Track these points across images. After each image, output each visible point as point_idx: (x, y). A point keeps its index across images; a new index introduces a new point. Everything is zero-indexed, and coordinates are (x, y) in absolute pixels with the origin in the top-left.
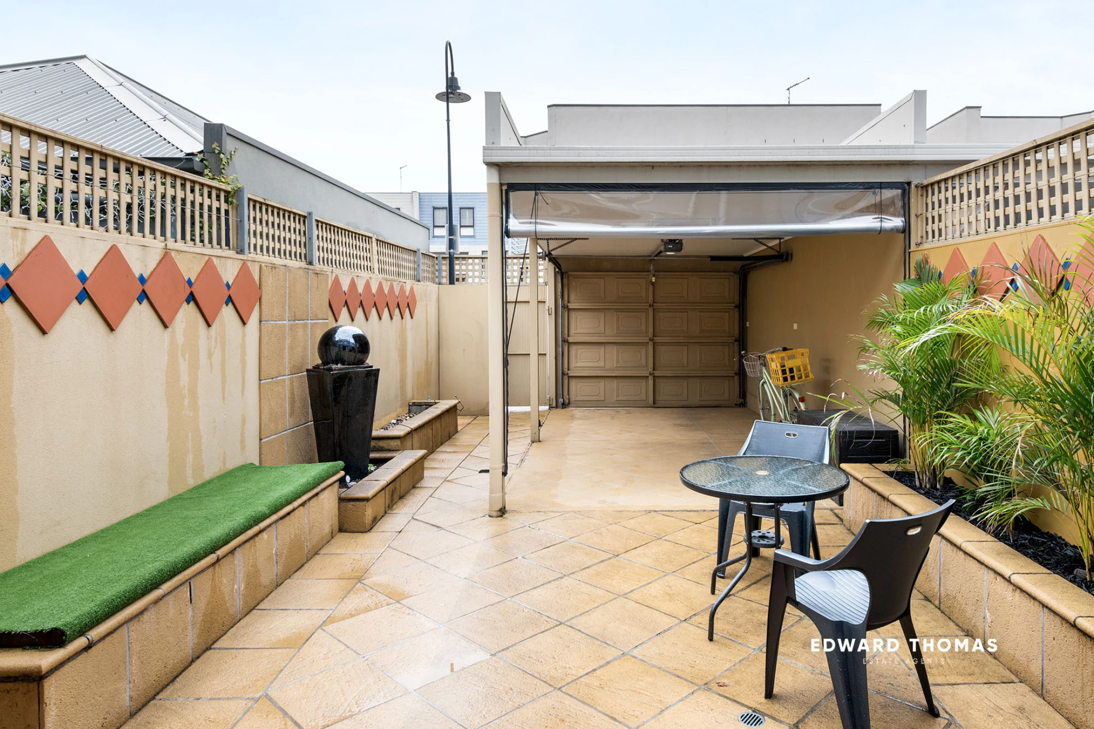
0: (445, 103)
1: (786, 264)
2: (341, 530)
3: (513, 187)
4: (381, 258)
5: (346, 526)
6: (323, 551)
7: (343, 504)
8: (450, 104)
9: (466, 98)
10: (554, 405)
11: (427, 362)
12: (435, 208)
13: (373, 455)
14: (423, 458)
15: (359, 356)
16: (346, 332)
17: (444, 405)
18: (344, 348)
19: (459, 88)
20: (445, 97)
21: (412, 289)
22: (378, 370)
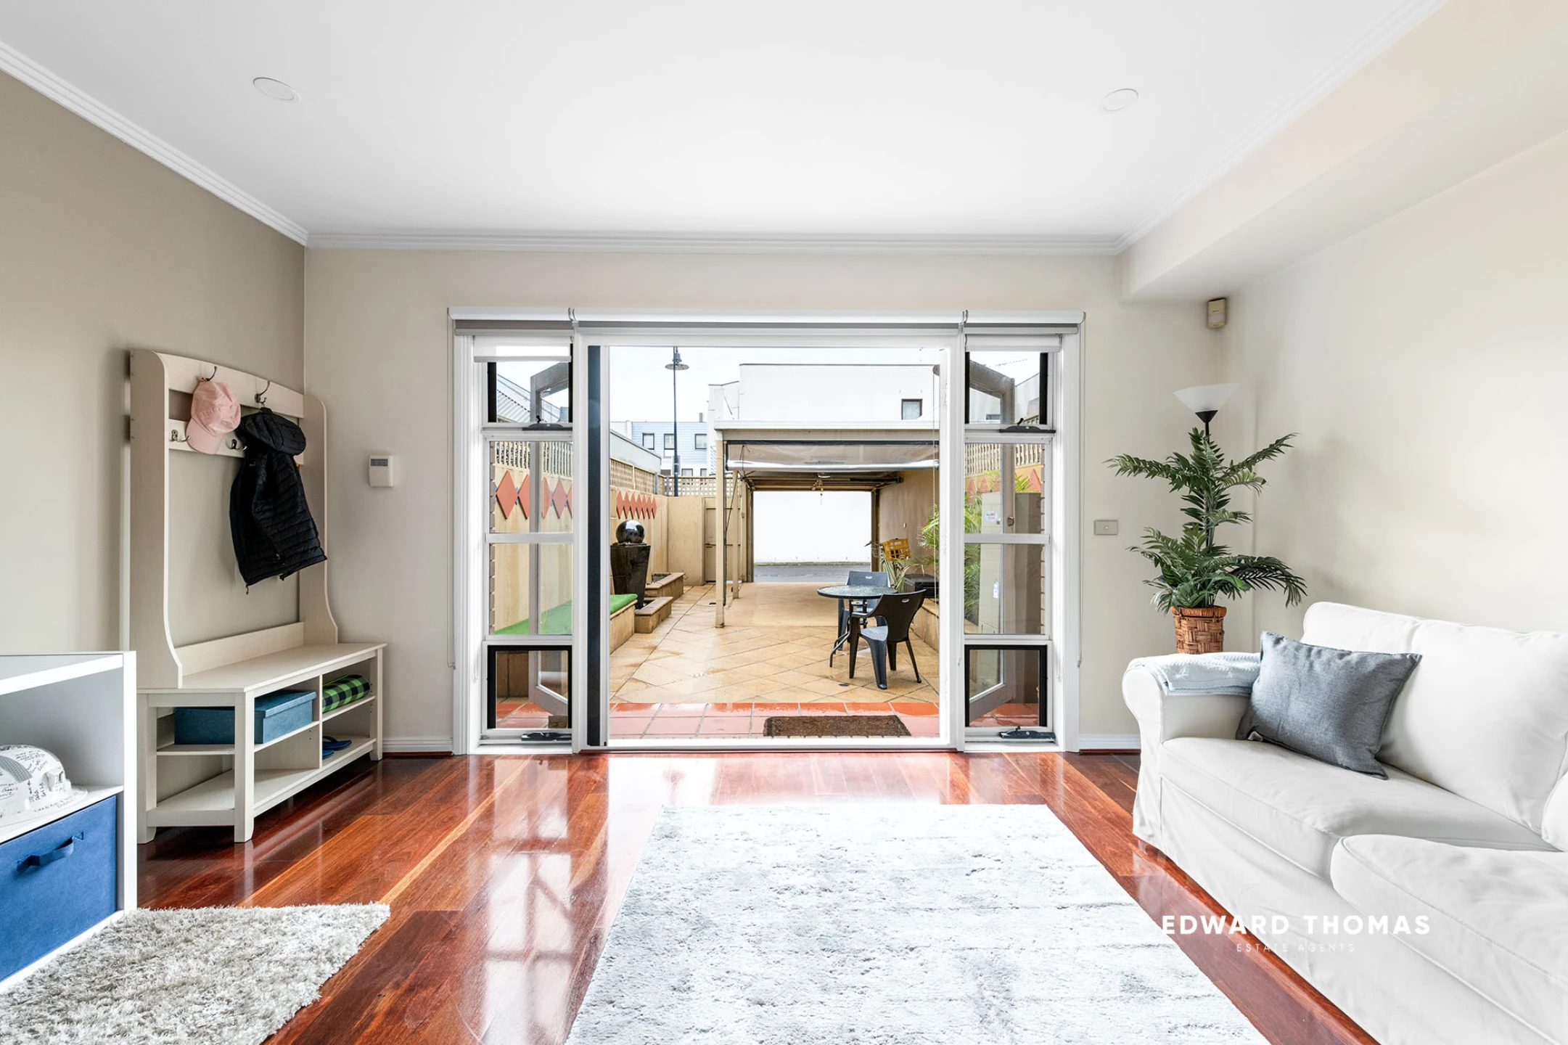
0: (673, 371)
1: (899, 484)
2: (636, 632)
3: (730, 442)
4: (638, 480)
5: (638, 630)
6: (630, 639)
7: (638, 618)
8: (676, 371)
9: (685, 367)
10: (745, 580)
11: (661, 548)
12: (644, 434)
13: (645, 599)
14: (671, 602)
15: (639, 538)
16: (632, 525)
17: (675, 576)
18: (631, 533)
19: (681, 361)
20: (673, 367)
21: (654, 499)
22: (650, 546)
